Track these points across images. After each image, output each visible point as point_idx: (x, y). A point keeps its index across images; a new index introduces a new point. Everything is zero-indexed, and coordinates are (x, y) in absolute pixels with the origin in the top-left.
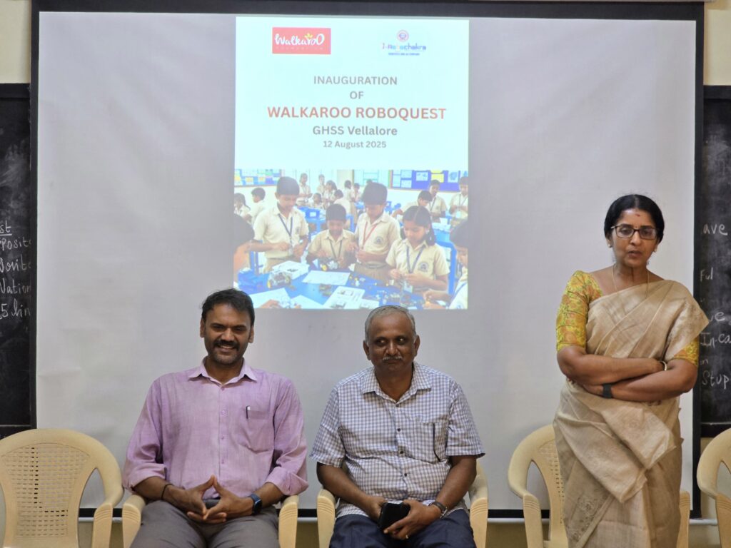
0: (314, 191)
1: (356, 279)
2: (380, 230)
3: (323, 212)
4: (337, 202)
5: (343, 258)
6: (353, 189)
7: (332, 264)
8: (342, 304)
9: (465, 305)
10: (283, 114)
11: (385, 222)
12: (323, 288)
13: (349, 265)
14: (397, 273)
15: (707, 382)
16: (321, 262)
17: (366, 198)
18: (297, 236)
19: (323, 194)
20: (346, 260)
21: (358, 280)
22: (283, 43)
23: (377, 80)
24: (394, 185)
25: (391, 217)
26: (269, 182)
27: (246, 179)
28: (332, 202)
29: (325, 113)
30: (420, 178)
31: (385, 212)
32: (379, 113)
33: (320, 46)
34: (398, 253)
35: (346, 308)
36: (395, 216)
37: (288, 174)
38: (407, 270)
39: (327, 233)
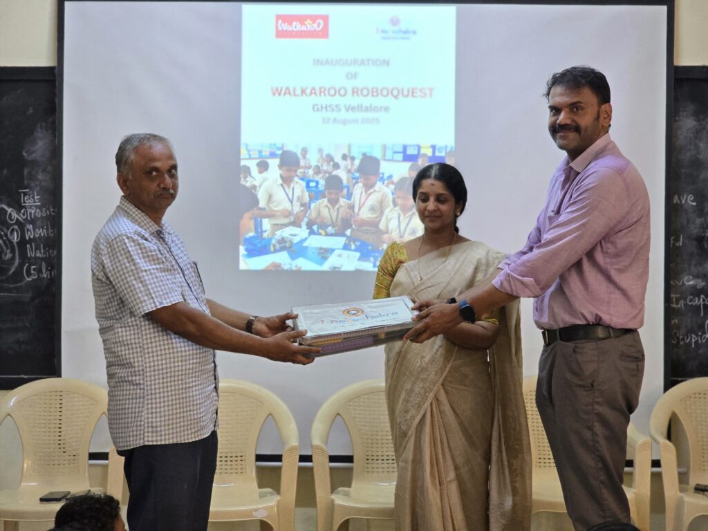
0: (314, 163)
1: (352, 243)
2: (373, 199)
4: (334, 173)
5: (339, 224)
6: (349, 161)
7: (330, 230)
8: (339, 266)
10: (285, 93)
11: (379, 192)
12: (322, 251)
13: (346, 230)
14: (389, 238)
15: (676, 340)
16: (320, 227)
17: (360, 169)
18: (298, 204)
19: (322, 166)
20: (343, 226)
21: (354, 243)
22: (285, 29)
23: (371, 62)
24: (387, 158)
25: (384, 186)
26: (273, 155)
27: (251, 153)
28: (330, 173)
29: (324, 92)
30: (410, 151)
31: (378, 182)
32: (373, 92)
33: (319, 31)
34: (391, 219)
35: (343, 269)
36: (387, 186)
37: (290, 147)
39: (325, 201)
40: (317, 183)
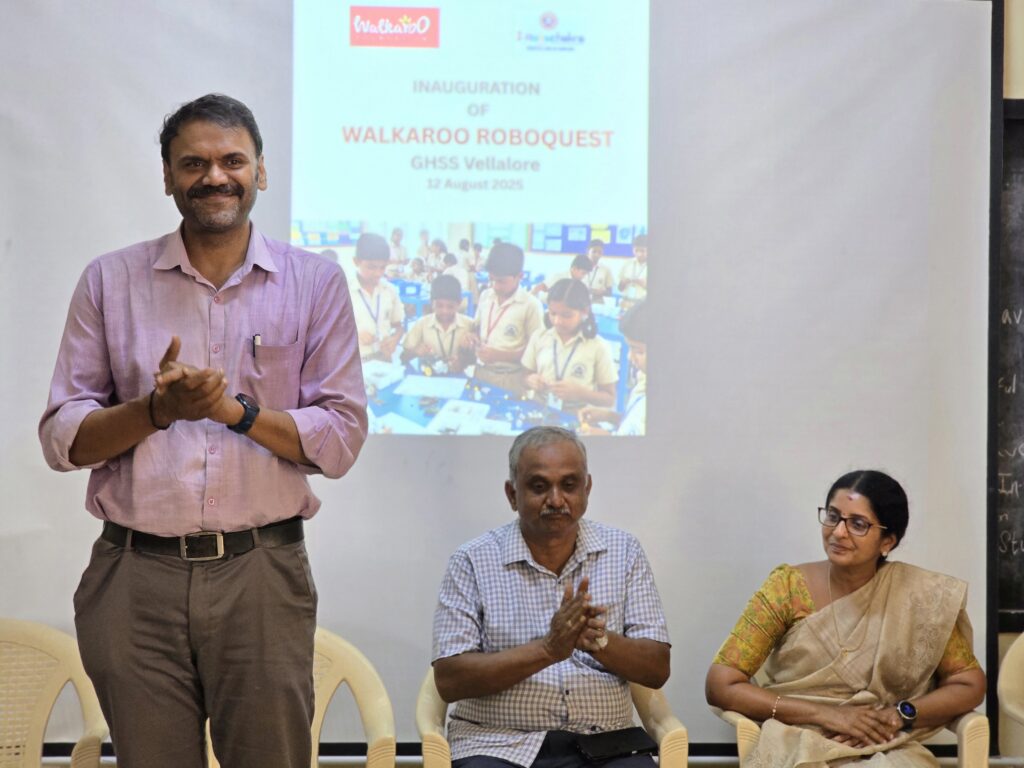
0: (413, 255)
1: (476, 389)
2: (512, 316)
3: (427, 287)
4: (447, 271)
5: (455, 357)
6: (471, 252)
7: (439, 366)
8: (454, 427)
9: (640, 429)
10: (366, 137)
11: (521, 303)
12: (426, 403)
13: (465, 366)
14: (539, 381)
15: (1006, 548)
16: (423, 362)
18: (387, 323)
19: (426, 259)
20: (461, 359)
21: (480, 389)
22: (365, 30)
23: (509, 88)
24: (534, 247)
25: (530, 295)
26: (344, 240)
27: (309, 236)
28: (440, 272)
29: (430, 136)
30: (573, 236)
31: (520, 286)
32: (512, 137)
33: (424, 35)
34: (541, 349)
35: (461, 432)
36: (536, 293)
38: (554, 376)
39: (432, 318)
40: (418, 287)
